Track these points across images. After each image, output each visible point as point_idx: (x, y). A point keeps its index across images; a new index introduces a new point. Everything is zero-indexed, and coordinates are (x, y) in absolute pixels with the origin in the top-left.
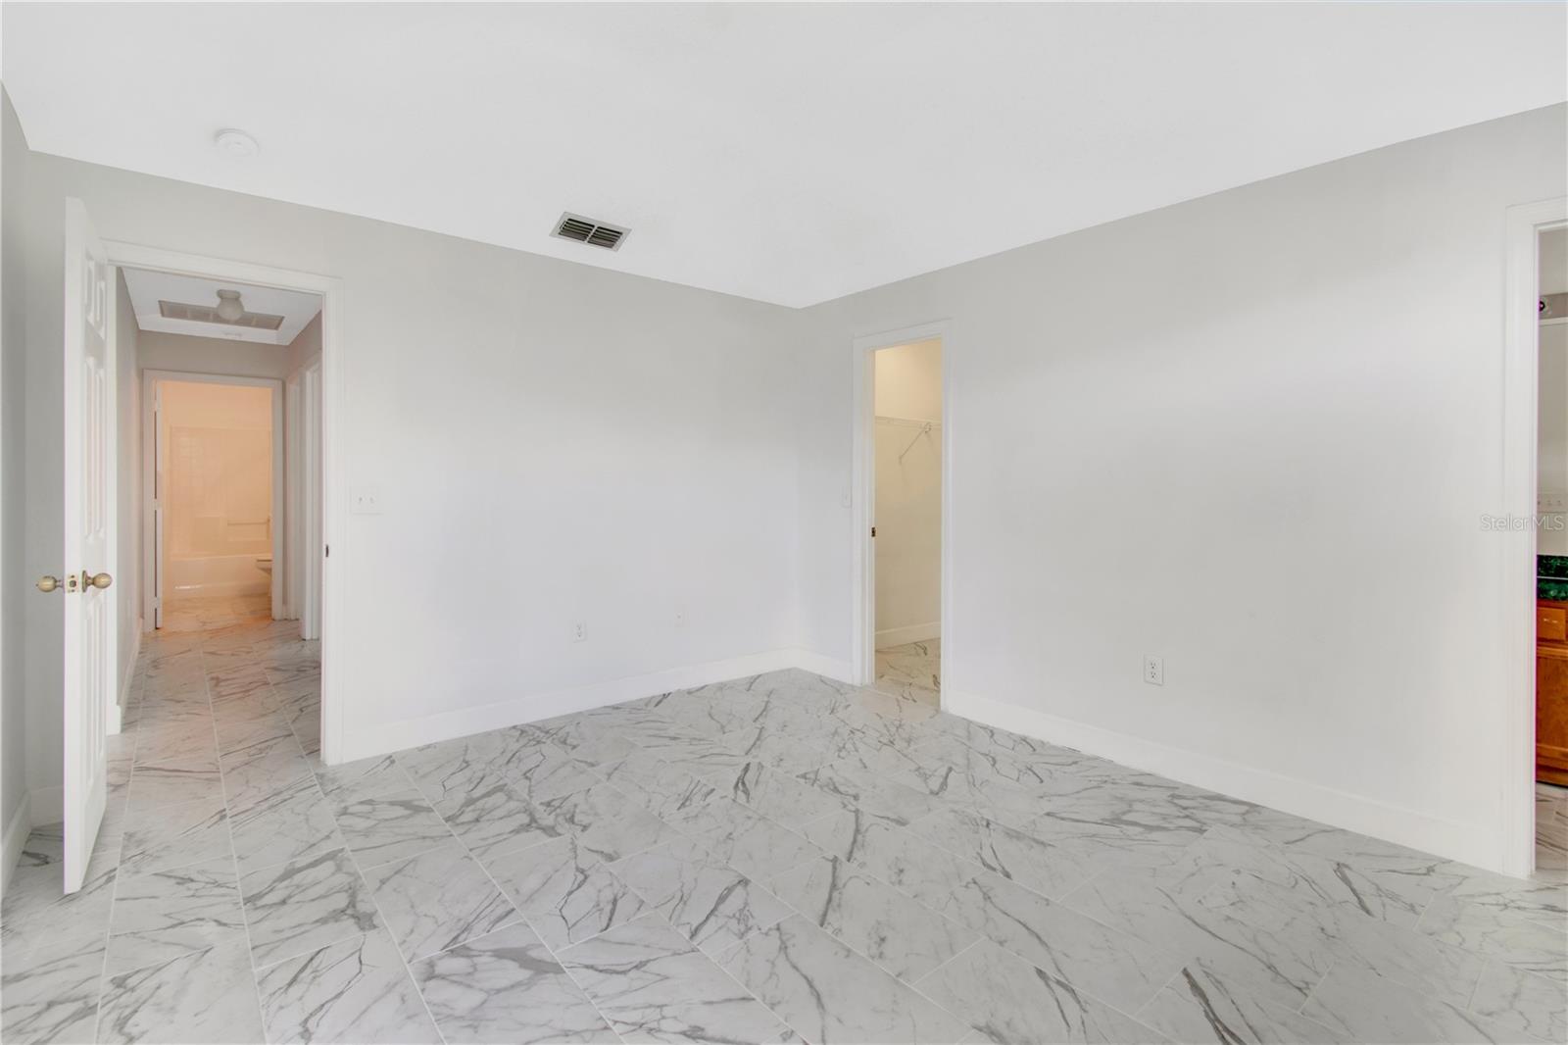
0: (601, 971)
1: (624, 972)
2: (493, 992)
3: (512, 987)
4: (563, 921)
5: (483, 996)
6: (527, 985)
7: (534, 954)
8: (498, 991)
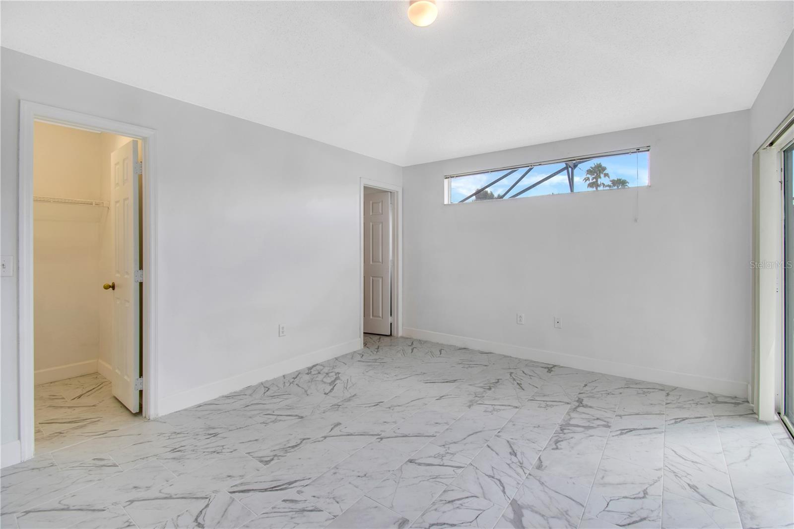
0: (504, 487)
1: (499, 480)
2: (545, 518)
3: (536, 512)
4: (479, 516)
5: (551, 520)
6: (531, 509)
7: (511, 515)
8: (543, 516)
